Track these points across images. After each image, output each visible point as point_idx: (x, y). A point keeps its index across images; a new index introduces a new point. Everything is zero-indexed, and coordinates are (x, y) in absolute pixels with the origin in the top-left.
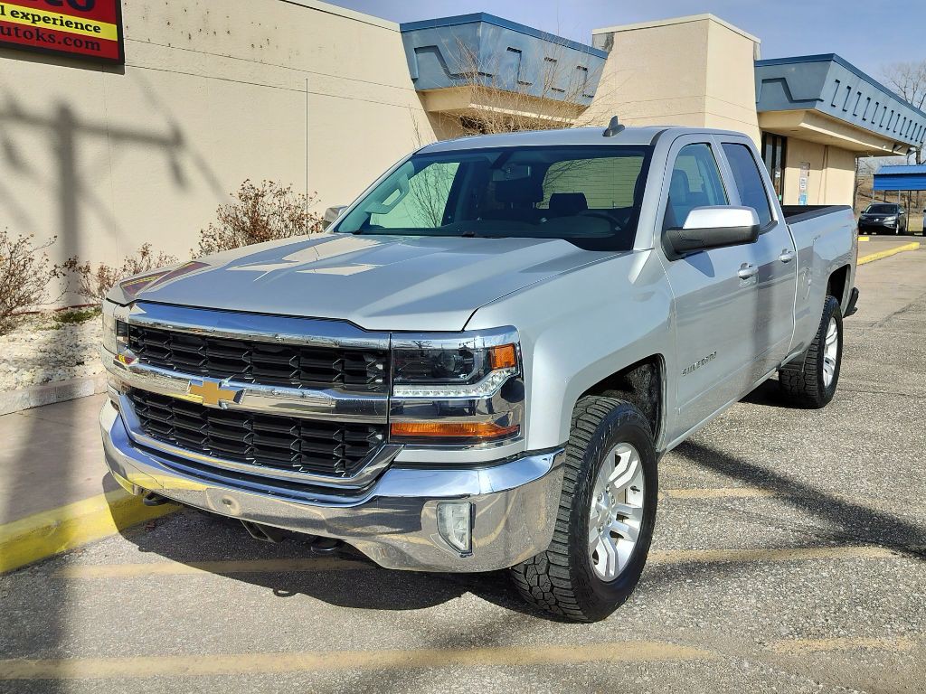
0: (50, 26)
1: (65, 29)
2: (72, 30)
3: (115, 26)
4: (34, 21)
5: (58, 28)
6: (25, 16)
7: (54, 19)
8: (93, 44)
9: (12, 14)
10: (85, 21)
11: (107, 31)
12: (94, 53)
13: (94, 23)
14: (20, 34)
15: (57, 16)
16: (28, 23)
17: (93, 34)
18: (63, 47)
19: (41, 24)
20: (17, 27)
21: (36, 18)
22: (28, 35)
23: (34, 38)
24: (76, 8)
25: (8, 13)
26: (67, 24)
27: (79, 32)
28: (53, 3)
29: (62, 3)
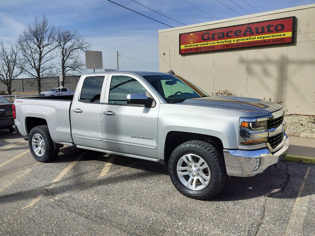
0: (269, 38)
1: (274, 38)
2: (276, 37)
3: (291, 33)
4: (264, 38)
5: (271, 38)
6: (261, 38)
7: (270, 36)
8: (282, 40)
10: (280, 34)
11: (289, 34)
12: (282, 42)
13: (283, 33)
15: (271, 35)
16: (262, 39)
17: (283, 37)
18: (272, 43)
19: (266, 38)
20: (258, 41)
21: (264, 37)
23: (264, 42)
24: (277, 31)
25: (257, 38)
26: (274, 36)
27: (278, 37)
28: (270, 32)
29: (273, 31)
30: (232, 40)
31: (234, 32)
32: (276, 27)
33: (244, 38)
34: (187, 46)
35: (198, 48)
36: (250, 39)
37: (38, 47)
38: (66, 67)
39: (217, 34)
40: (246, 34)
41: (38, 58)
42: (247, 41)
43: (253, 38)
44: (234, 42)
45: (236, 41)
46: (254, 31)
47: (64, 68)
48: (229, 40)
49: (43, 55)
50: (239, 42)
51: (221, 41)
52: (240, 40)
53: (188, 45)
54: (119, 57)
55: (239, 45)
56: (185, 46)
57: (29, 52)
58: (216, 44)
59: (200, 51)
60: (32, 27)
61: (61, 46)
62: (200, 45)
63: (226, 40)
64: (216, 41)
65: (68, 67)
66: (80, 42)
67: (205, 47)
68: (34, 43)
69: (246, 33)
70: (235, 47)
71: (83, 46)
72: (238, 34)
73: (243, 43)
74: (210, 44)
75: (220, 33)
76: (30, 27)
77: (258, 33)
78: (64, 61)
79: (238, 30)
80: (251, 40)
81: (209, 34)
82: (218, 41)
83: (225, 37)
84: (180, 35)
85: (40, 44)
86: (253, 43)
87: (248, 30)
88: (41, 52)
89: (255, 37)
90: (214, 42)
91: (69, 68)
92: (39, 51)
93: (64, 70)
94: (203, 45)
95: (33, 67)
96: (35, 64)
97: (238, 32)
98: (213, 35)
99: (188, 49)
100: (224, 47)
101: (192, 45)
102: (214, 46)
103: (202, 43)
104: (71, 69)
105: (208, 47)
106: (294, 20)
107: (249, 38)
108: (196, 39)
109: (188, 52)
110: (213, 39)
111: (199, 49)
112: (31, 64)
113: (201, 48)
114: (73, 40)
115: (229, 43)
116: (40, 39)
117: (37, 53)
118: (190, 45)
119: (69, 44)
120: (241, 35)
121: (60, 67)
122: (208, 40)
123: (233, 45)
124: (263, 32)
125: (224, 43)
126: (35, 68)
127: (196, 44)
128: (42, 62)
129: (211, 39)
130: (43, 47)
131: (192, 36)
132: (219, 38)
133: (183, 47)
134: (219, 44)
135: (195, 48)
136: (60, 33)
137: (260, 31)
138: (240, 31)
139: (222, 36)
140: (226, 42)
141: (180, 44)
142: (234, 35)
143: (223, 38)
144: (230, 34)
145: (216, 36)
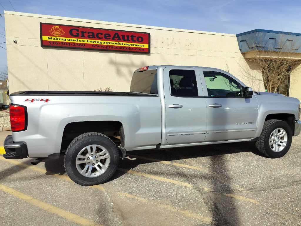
0: (133, 46)
1: (136, 46)
3: (148, 45)
5: (134, 46)
6: (127, 45)
7: (134, 45)
8: (142, 49)
9: (124, 44)
10: (141, 44)
11: (146, 46)
12: (142, 51)
13: (143, 45)
15: (134, 44)
17: (143, 47)
18: (135, 50)
19: (131, 46)
20: (125, 47)
21: (129, 45)
23: (129, 49)
24: (139, 42)
27: (139, 47)
28: (133, 41)
29: (135, 41)
30: (103, 41)
31: (103, 35)
32: (138, 37)
33: (113, 42)
34: (51, 38)
36: (118, 44)
39: (87, 33)
42: (115, 45)
44: (104, 44)
45: (106, 43)
46: (121, 38)
48: (99, 41)
50: (109, 45)
51: (91, 40)
52: (109, 44)
53: (53, 37)
55: (109, 47)
56: (49, 38)
58: (86, 42)
59: (68, 46)
62: (68, 40)
63: (97, 41)
64: (86, 40)
67: (74, 43)
69: (115, 38)
70: (106, 49)
72: (107, 37)
73: (112, 47)
74: (80, 41)
75: (91, 33)
77: (124, 41)
80: (119, 45)
81: (78, 30)
82: (89, 40)
83: (95, 38)
84: (41, 24)
86: (121, 48)
87: (116, 36)
90: (84, 40)
97: (107, 35)
98: (83, 33)
99: (53, 42)
101: (58, 39)
102: (84, 44)
103: (70, 39)
105: (77, 44)
106: (149, 36)
107: (117, 42)
108: (62, 33)
109: (53, 45)
110: (83, 37)
111: (66, 43)
113: (69, 43)
115: (99, 44)
118: (55, 37)
120: (110, 39)
122: (77, 36)
123: (103, 46)
124: (128, 41)
125: (95, 43)
127: (63, 38)
129: (81, 37)
131: (57, 29)
132: (89, 37)
133: (45, 38)
134: (90, 43)
135: (62, 43)
137: (126, 38)
138: (110, 36)
139: (92, 36)
140: (97, 42)
141: (42, 34)
142: (104, 38)
143: (93, 38)
144: (100, 36)
145: (86, 35)
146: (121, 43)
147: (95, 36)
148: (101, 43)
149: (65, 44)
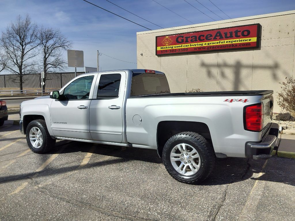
0: (236, 42)
1: (240, 42)
2: (243, 42)
3: (256, 38)
4: (232, 42)
5: (238, 42)
6: (230, 42)
7: (237, 41)
8: (248, 44)
9: (226, 42)
10: (246, 39)
11: (254, 39)
12: (248, 46)
13: (249, 39)
14: (228, 46)
15: (238, 39)
16: (230, 43)
17: (249, 41)
18: (240, 47)
19: (234, 43)
20: (227, 45)
22: (230, 46)
23: (232, 46)
24: (244, 36)
25: (225, 42)
26: (241, 41)
27: (245, 42)
28: (237, 37)
29: (240, 36)
30: (204, 43)
31: (205, 36)
32: (243, 32)
33: (214, 42)
34: (163, 47)
35: (173, 50)
36: (219, 43)
37: (21, 44)
38: (48, 64)
39: (190, 37)
40: (217, 39)
41: (21, 55)
42: (217, 44)
43: (223, 42)
44: (205, 45)
45: (207, 44)
46: (224, 36)
47: (45, 65)
48: (201, 43)
49: (25, 52)
50: (210, 45)
51: (193, 44)
52: (211, 44)
53: (164, 47)
54: (100, 56)
55: (210, 48)
56: (161, 48)
57: (12, 49)
58: (190, 47)
59: (175, 52)
60: (15, 25)
61: (43, 44)
62: (175, 47)
63: (199, 43)
64: (189, 44)
65: (50, 64)
66: (62, 40)
67: (179, 49)
68: (17, 41)
69: (217, 37)
70: (207, 50)
71: (65, 44)
72: (209, 38)
73: (213, 47)
74: (184, 46)
75: (193, 37)
76: (13, 25)
77: (227, 38)
78: (45, 59)
79: (209, 35)
80: (221, 44)
81: (183, 37)
82: (191, 44)
84: (156, 37)
85: (23, 42)
86: (223, 47)
87: (218, 35)
88: (23, 50)
89: (224, 41)
90: (187, 45)
91: (50, 66)
92: (21, 48)
93: (45, 67)
94: (177, 47)
95: (15, 64)
96: (17, 61)
97: (209, 36)
98: (187, 38)
99: (164, 50)
100: (196, 49)
101: (168, 47)
102: (187, 48)
104: (53, 66)
105: (182, 49)
106: (258, 27)
107: (219, 41)
108: (171, 41)
109: (164, 53)
110: (187, 42)
112: (13, 61)
113: (176, 49)
114: (55, 39)
115: (201, 46)
116: (22, 37)
117: (20, 50)
118: (165, 47)
119: (51, 42)
120: (211, 39)
121: (42, 64)
122: (182, 42)
123: (204, 48)
124: (231, 37)
125: (197, 46)
126: (17, 65)
127: (171, 46)
128: (25, 59)
129: (185, 42)
130: (25, 45)
131: (167, 39)
132: (192, 41)
133: (159, 48)
134: (192, 47)
135: (170, 50)
136: (43, 32)
137: (229, 35)
138: (211, 36)
139: (194, 40)
140: (198, 45)
141: (157, 46)
142: (205, 39)
143: (196, 41)
144: (202, 38)
145: (189, 39)
146: (223, 41)
147: (197, 39)
148: (202, 45)
149: (173, 51)
